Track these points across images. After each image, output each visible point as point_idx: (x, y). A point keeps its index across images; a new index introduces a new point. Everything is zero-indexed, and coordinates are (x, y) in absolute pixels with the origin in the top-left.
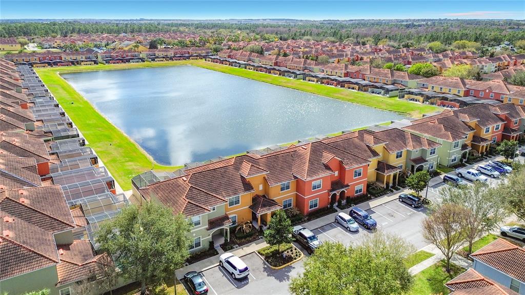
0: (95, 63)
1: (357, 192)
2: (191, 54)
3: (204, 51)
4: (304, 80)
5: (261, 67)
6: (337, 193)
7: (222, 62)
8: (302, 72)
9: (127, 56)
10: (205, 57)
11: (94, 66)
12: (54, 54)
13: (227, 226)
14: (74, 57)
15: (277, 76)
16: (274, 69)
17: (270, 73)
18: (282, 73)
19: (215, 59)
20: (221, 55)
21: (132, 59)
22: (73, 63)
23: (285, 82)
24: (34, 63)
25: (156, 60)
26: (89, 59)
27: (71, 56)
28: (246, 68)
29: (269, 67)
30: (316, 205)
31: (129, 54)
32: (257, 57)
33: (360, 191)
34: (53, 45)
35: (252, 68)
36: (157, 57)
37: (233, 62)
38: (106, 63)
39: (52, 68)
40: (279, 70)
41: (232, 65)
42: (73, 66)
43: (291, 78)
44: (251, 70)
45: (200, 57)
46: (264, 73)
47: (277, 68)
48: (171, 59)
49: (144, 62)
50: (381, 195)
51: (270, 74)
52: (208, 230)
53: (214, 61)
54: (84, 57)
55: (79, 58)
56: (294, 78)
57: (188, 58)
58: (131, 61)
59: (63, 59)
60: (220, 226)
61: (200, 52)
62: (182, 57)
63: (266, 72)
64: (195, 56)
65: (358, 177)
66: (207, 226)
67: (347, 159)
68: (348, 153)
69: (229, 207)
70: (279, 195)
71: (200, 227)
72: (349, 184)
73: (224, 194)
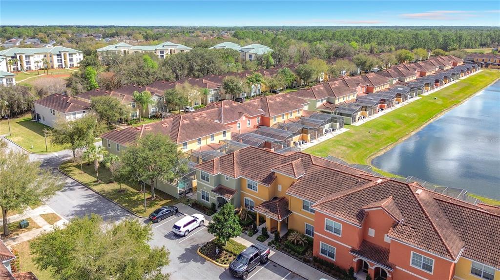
6: (372, 265)
13: (227, 199)
30: (331, 255)
52: (212, 191)
60: (221, 194)
65: (421, 269)
66: (214, 188)
67: (412, 228)
68: (431, 222)
69: (247, 188)
70: (300, 212)
71: (208, 184)
72: (396, 267)
73: (246, 172)
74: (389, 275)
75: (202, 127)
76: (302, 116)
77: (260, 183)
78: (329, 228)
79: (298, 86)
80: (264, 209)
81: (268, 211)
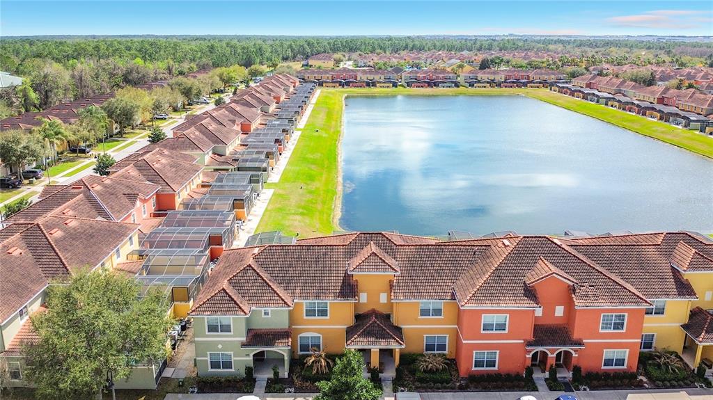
0: (393, 86)
1: (608, 362)
2: (531, 79)
3: (553, 76)
4: (701, 131)
5: (633, 104)
6: (552, 352)
7: (572, 93)
8: (702, 118)
9: (438, 78)
10: (551, 85)
11: (392, 90)
12: (350, 72)
13: (282, 349)
14: (371, 77)
15: (655, 120)
16: (653, 109)
17: (644, 114)
18: (665, 117)
19: (563, 87)
20: (578, 83)
21: (443, 82)
22: (368, 85)
23: (663, 132)
24: (326, 82)
25: (475, 85)
26: (388, 80)
27: (368, 76)
28: (606, 104)
29: (643, 104)
30: (491, 364)
31: (441, 76)
32: (634, 87)
33: (620, 362)
34: (369, 63)
35: (617, 104)
36: (479, 82)
37: (589, 94)
38: (408, 86)
39: (343, 89)
40: (660, 111)
41: (586, 99)
42: (367, 88)
43: (680, 127)
44: (615, 109)
45: (545, 84)
46: (634, 114)
47: (658, 107)
48: (499, 85)
49: (458, 87)
50: (673, 387)
51: (644, 117)
52: (243, 345)
53: (561, 90)
54: (383, 78)
55: (377, 78)
56: (685, 126)
57: (525, 85)
58: (440, 85)
59: (358, 79)
60: (267, 345)
61: (546, 77)
62: (518, 83)
63: (638, 113)
64: (537, 82)
65: (612, 331)
66: (244, 339)
67: (590, 286)
68: (601, 273)
69: (305, 317)
70: (417, 322)
71: (231, 336)
72: (584, 341)
73: (298, 291)
74: (575, 355)
75: (92, 236)
76: (203, 182)
77: (338, 301)
78: (487, 327)
79: (111, 136)
80: (365, 340)
81: (373, 339)
